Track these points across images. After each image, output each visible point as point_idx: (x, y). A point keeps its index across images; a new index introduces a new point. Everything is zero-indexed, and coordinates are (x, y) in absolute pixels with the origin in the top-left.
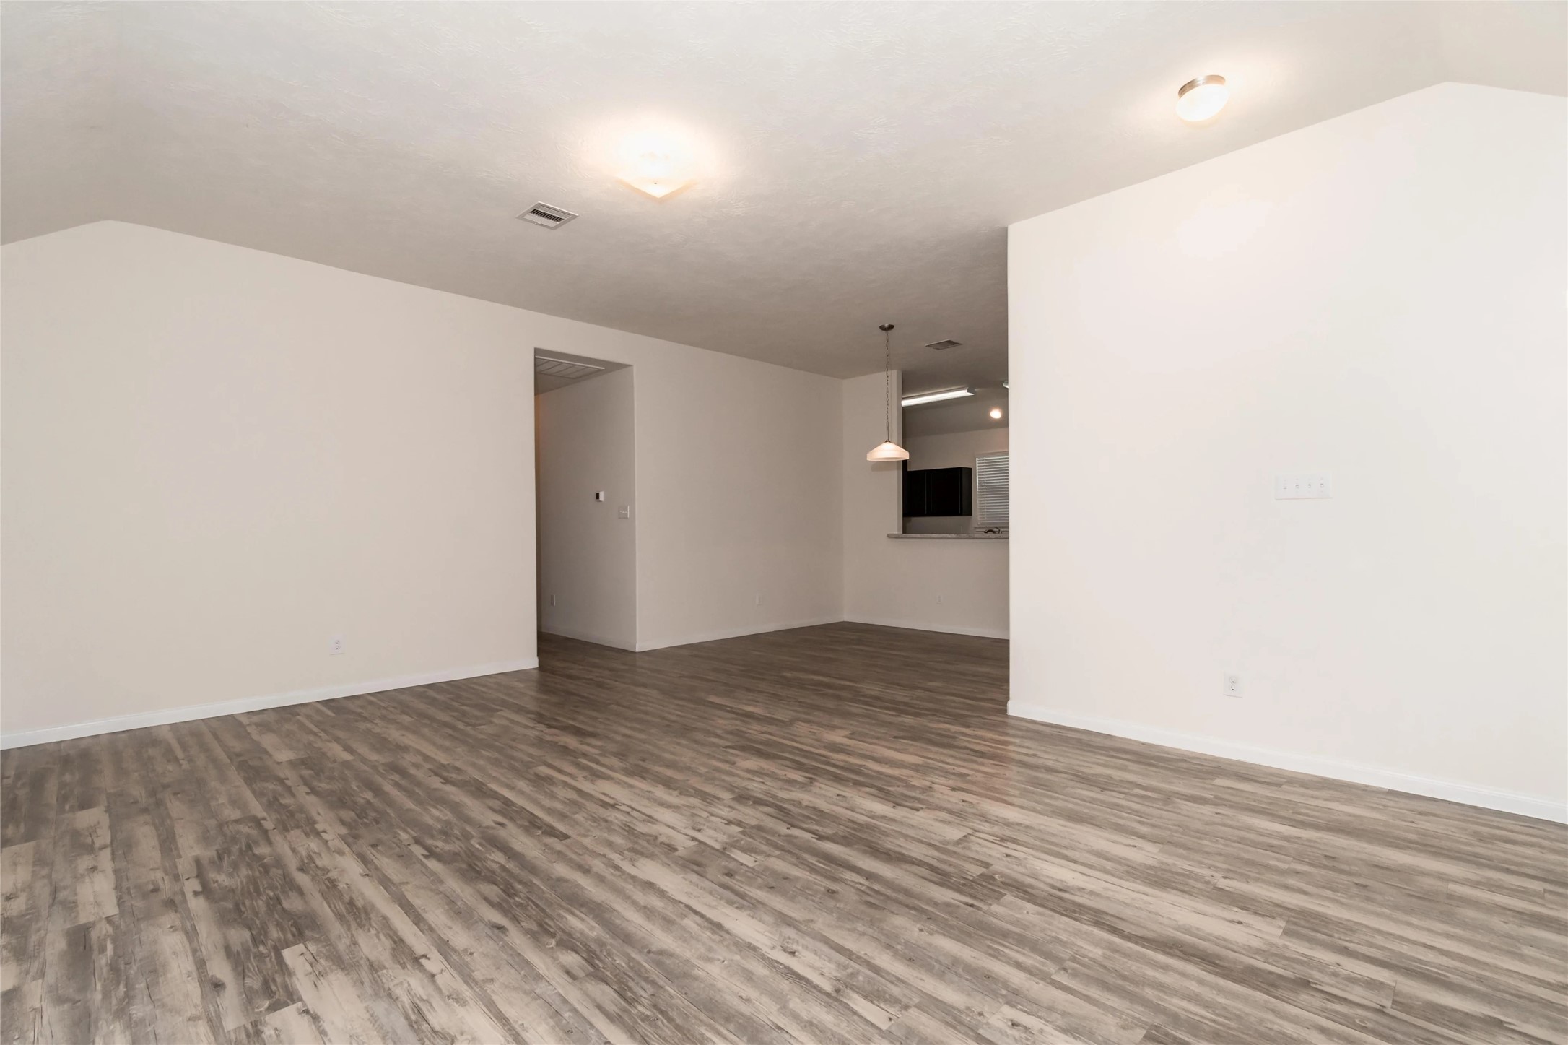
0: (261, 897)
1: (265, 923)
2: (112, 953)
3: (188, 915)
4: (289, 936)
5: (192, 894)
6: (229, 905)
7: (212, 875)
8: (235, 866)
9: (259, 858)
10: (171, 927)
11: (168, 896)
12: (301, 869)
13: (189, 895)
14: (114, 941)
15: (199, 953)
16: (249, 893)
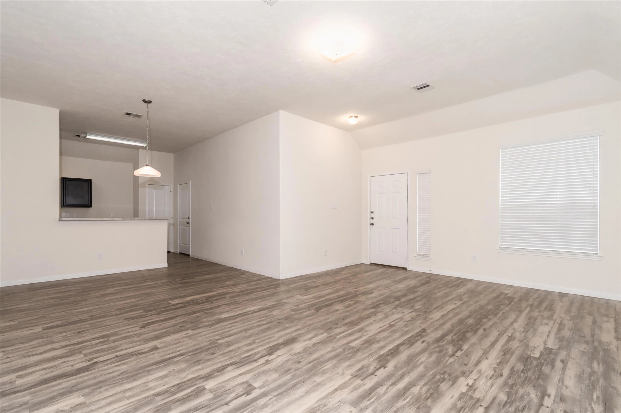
0: (527, 376)
1: (534, 367)
2: (594, 393)
3: (558, 389)
4: (532, 359)
5: (551, 397)
6: (540, 381)
7: (536, 400)
8: (522, 398)
9: (509, 394)
10: (567, 388)
11: (562, 404)
12: (501, 375)
13: (552, 397)
14: (592, 398)
15: (562, 372)
16: (529, 380)
